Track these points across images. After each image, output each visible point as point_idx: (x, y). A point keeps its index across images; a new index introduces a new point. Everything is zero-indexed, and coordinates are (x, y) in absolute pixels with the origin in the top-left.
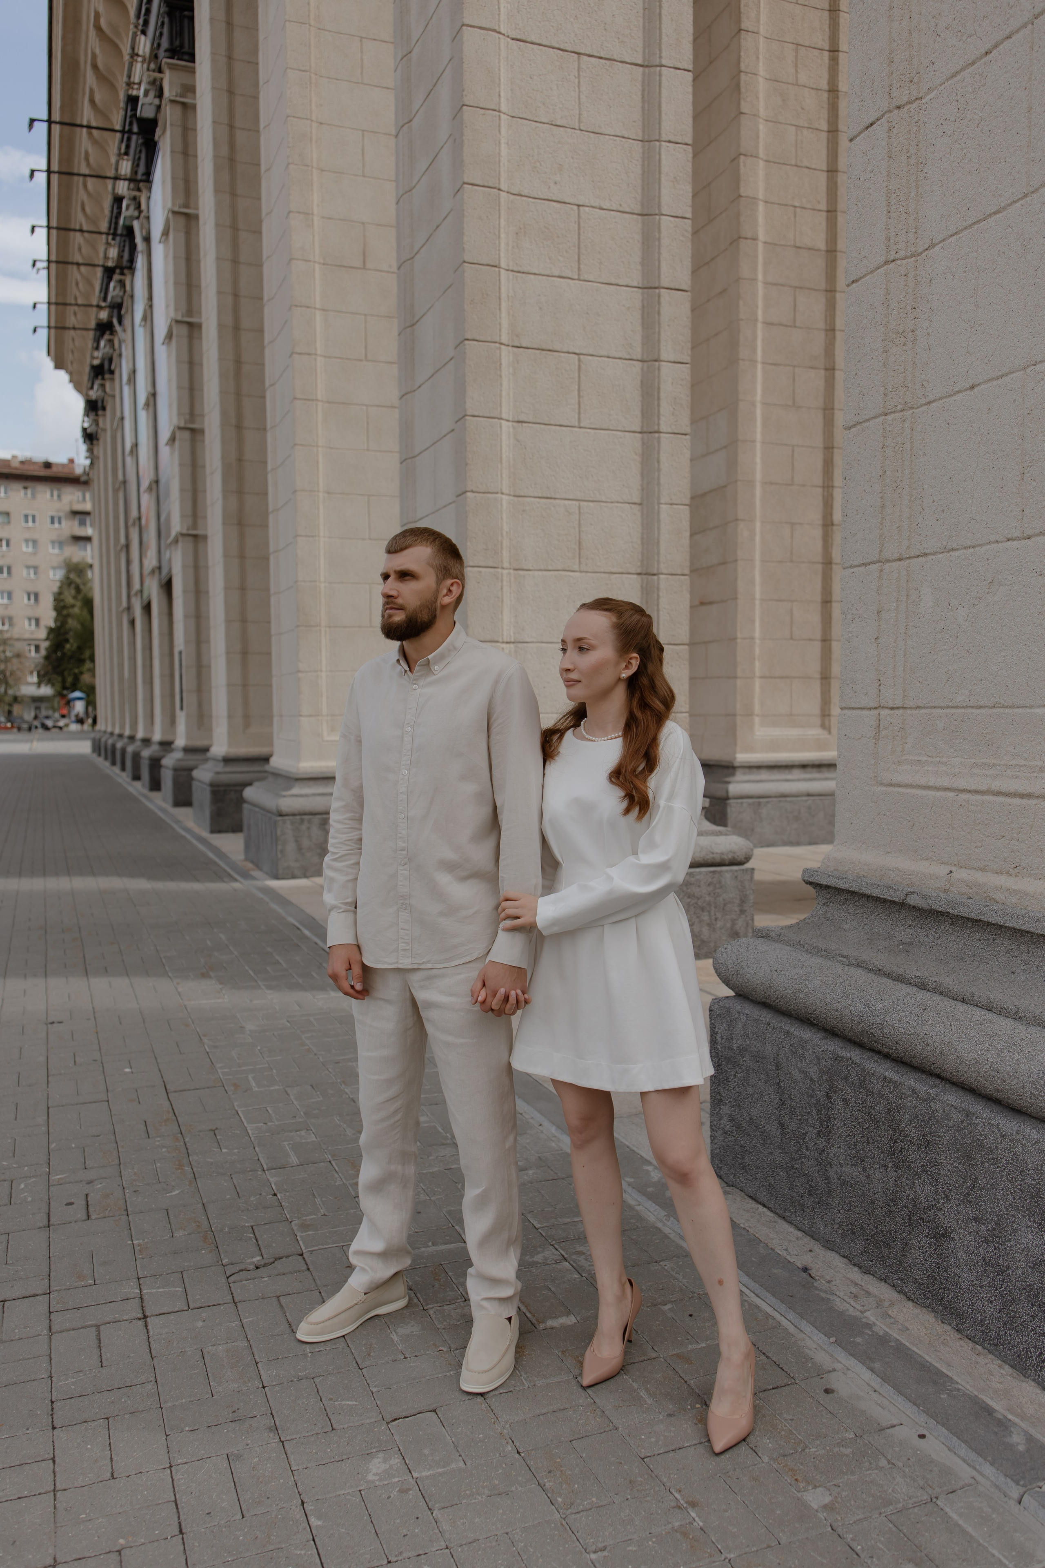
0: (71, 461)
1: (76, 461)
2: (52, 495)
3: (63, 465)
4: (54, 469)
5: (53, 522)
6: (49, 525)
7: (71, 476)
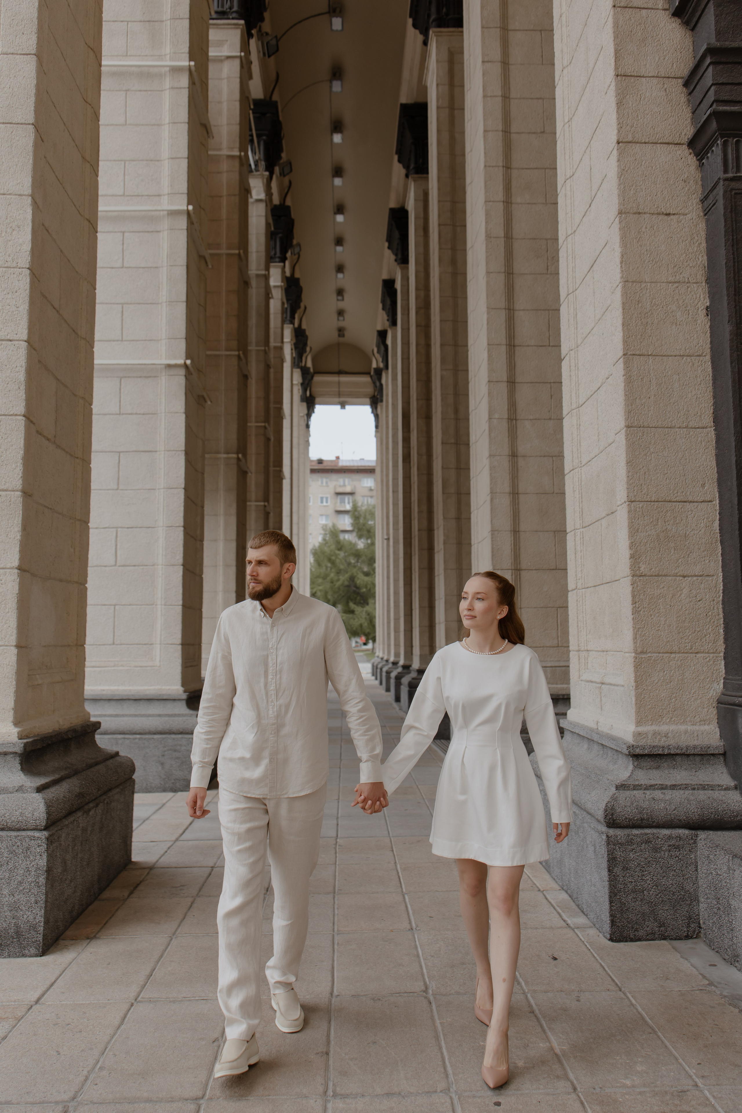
0: (338, 458)
1: (341, 458)
2: (322, 483)
3: (331, 461)
4: (325, 464)
5: (322, 502)
6: (320, 504)
7: (336, 468)
